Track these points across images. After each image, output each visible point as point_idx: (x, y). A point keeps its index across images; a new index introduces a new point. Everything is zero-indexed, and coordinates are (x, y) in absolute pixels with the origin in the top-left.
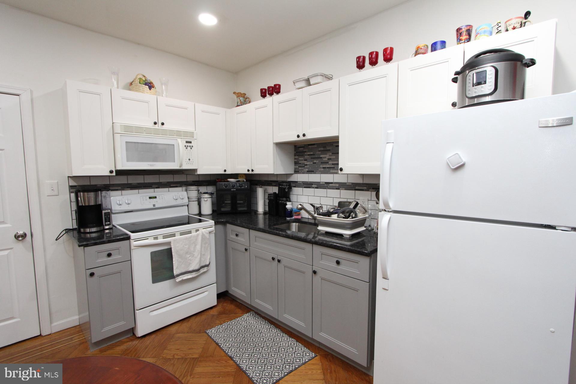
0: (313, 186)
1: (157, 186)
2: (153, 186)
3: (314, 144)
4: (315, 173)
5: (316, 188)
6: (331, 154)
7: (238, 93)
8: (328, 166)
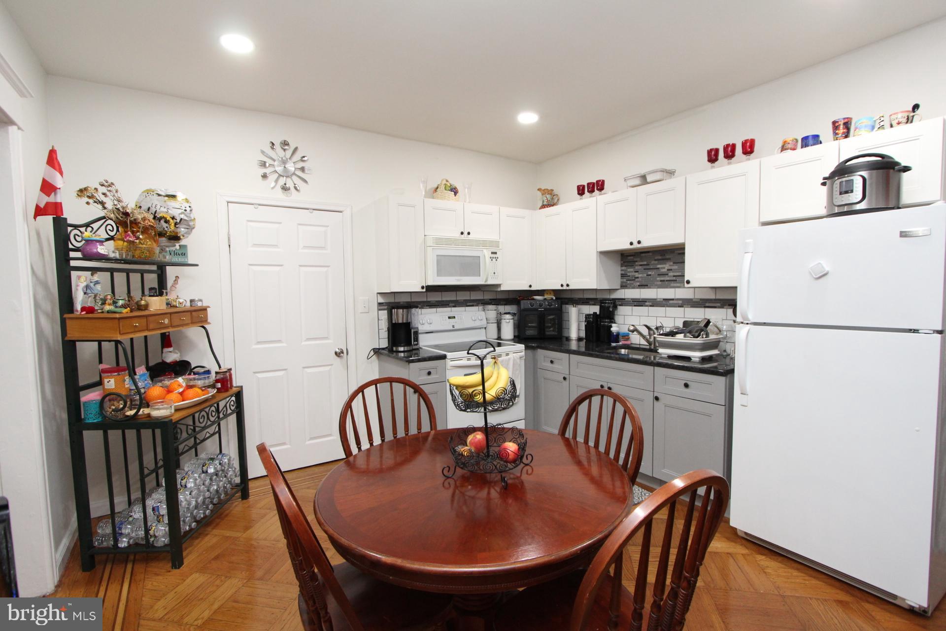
0: (647, 304)
1: (453, 305)
2: (450, 305)
3: (648, 252)
4: (650, 288)
5: (651, 306)
6: (672, 263)
7: (544, 190)
8: (668, 279)
